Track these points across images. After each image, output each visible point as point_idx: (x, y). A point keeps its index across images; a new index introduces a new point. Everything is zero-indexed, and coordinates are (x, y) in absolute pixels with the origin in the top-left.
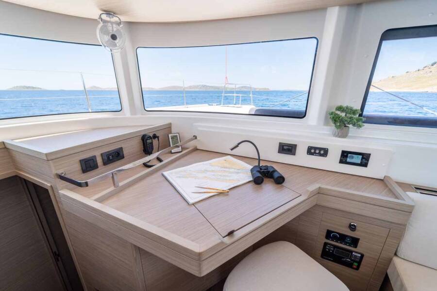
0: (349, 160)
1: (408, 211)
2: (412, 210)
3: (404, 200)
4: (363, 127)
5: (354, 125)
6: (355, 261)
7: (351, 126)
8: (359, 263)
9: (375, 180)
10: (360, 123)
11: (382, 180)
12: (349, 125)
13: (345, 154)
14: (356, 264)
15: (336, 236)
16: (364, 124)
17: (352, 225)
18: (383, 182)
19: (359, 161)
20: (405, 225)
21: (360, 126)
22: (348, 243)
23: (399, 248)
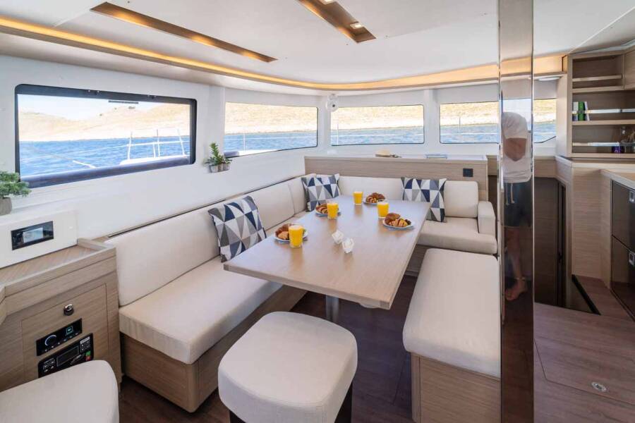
0: (25, 240)
1: (112, 255)
2: (115, 252)
3: (105, 248)
4: (30, 194)
5: (17, 193)
6: (86, 351)
7: (11, 196)
8: (91, 349)
9: (68, 250)
10: (25, 189)
11: (76, 245)
12: (7, 196)
13: (18, 234)
14: (88, 353)
15: (53, 338)
16: (31, 189)
17: (68, 308)
18: (78, 246)
19: (41, 236)
20: (115, 271)
21: (27, 193)
22: (70, 335)
23: (120, 298)
